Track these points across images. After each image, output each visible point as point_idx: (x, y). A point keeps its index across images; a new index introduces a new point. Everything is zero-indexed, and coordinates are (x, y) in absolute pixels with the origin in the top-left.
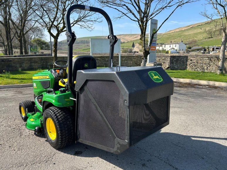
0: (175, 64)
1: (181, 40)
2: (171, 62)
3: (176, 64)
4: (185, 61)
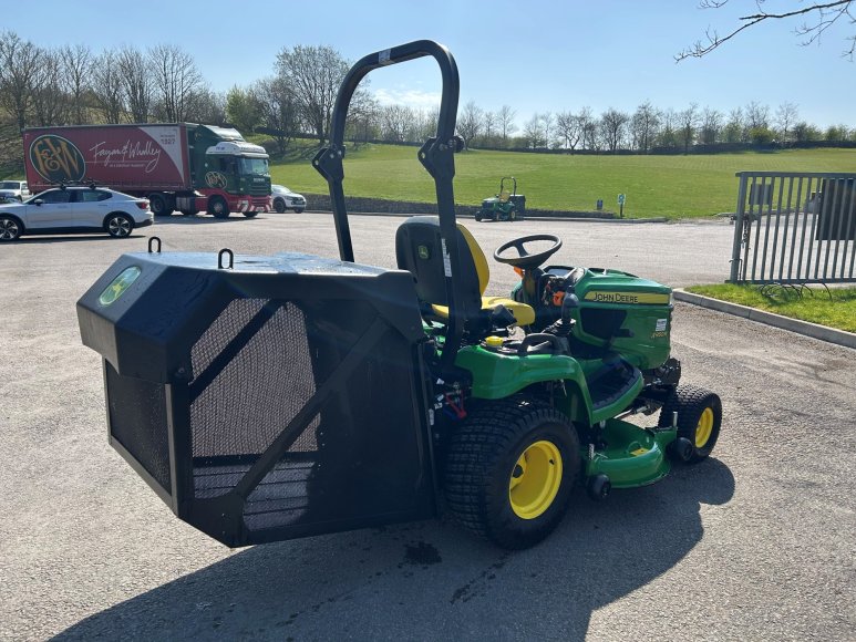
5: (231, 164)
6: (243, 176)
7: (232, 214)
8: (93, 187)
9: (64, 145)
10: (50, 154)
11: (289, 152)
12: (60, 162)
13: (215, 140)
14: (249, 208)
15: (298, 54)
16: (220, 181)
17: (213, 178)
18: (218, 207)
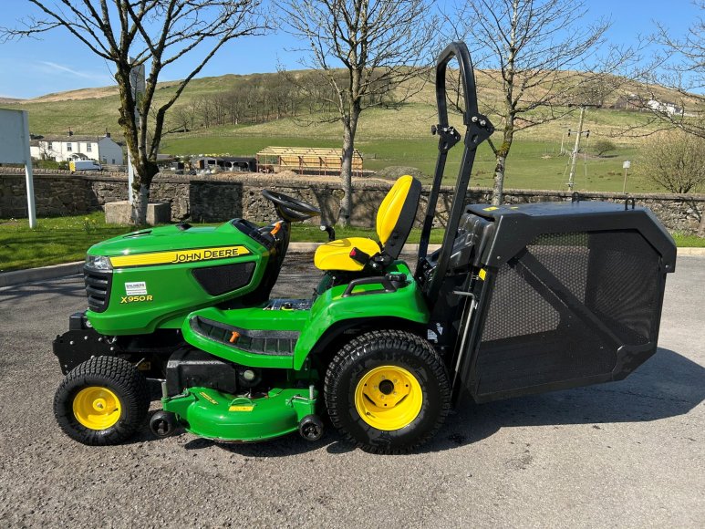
0: (207, 206)
1: (103, 130)
2: (195, 198)
3: (209, 204)
4: (235, 196)
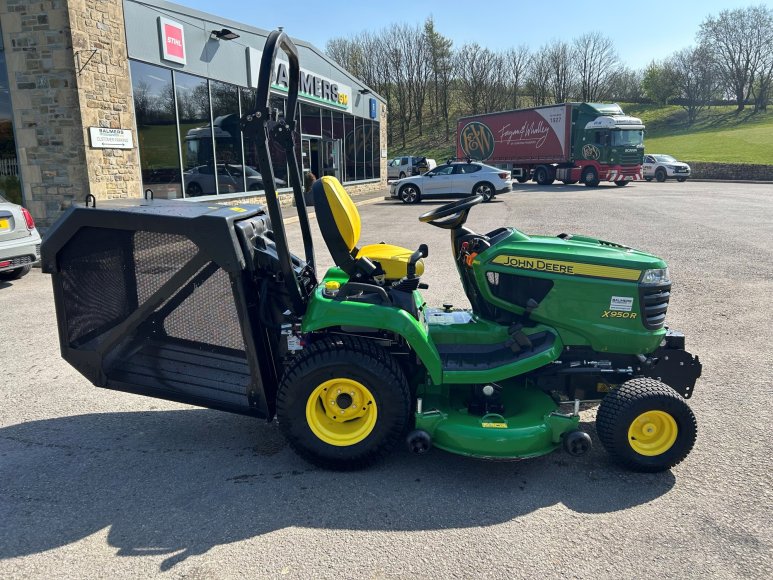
5: (606, 136)
6: (614, 147)
7: (601, 183)
8: (469, 162)
9: (482, 128)
10: (472, 137)
11: (699, 121)
12: (479, 144)
13: (594, 115)
14: (618, 176)
15: (725, 19)
16: (593, 153)
17: (589, 150)
18: (590, 177)
